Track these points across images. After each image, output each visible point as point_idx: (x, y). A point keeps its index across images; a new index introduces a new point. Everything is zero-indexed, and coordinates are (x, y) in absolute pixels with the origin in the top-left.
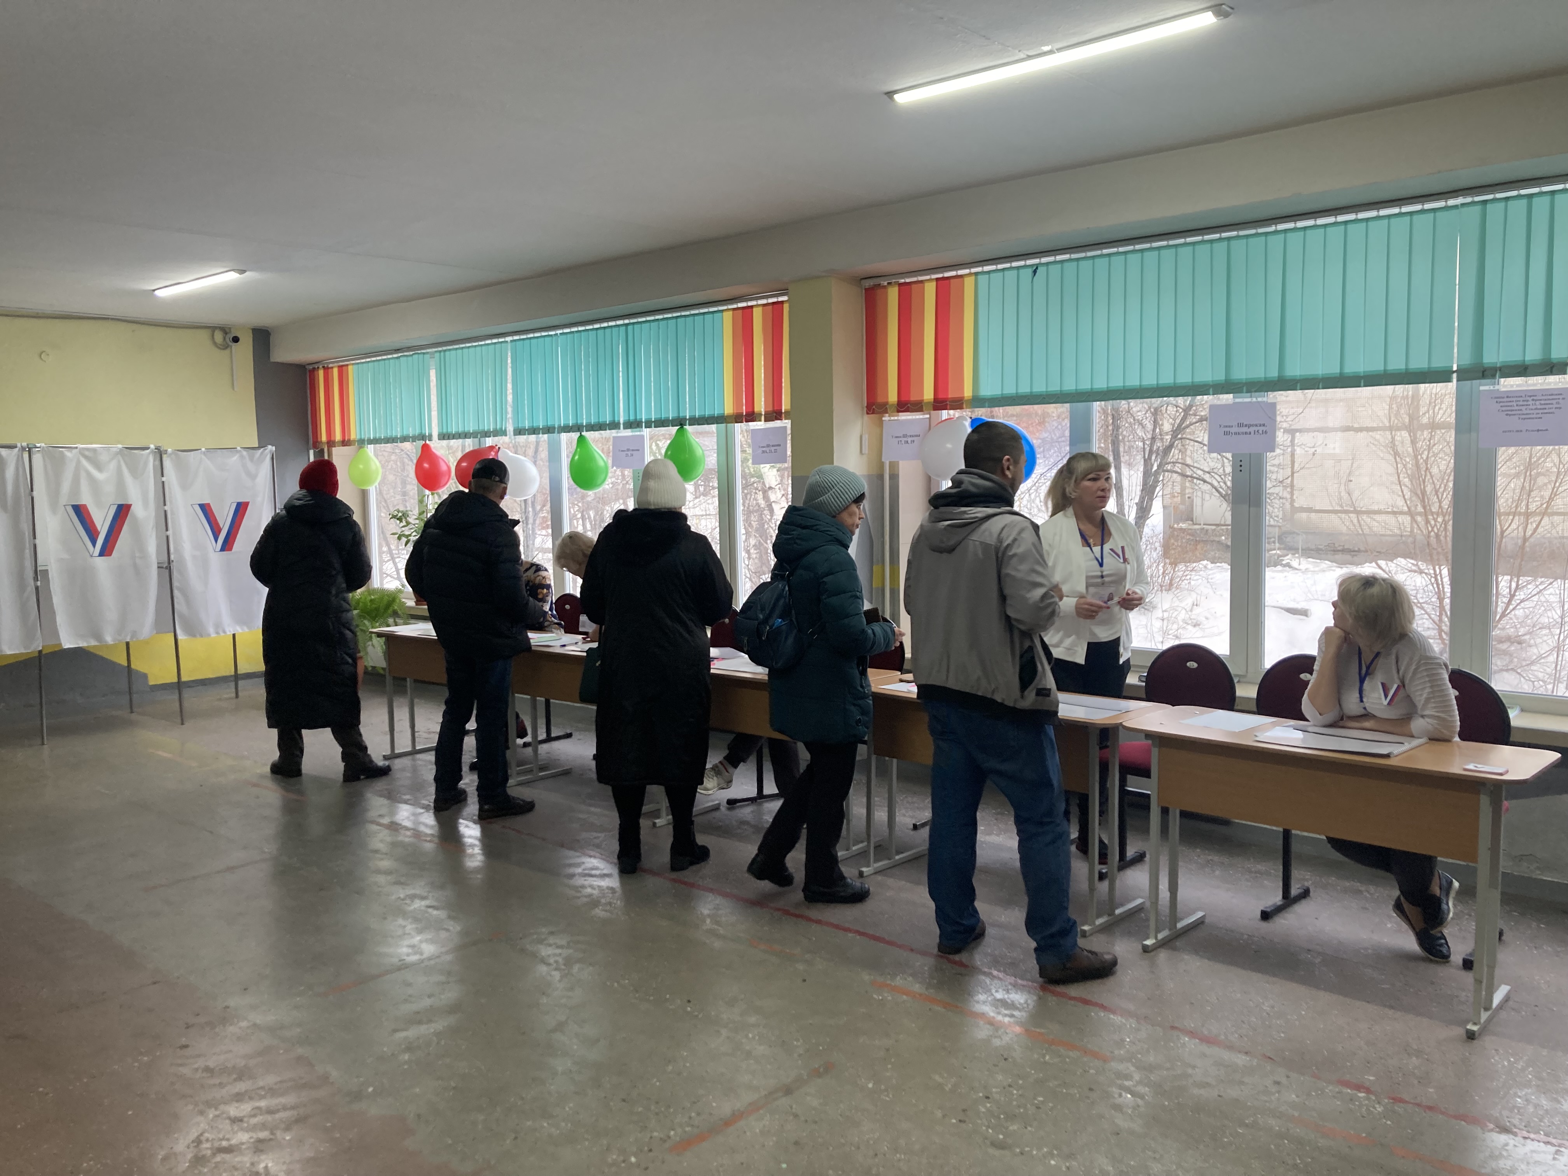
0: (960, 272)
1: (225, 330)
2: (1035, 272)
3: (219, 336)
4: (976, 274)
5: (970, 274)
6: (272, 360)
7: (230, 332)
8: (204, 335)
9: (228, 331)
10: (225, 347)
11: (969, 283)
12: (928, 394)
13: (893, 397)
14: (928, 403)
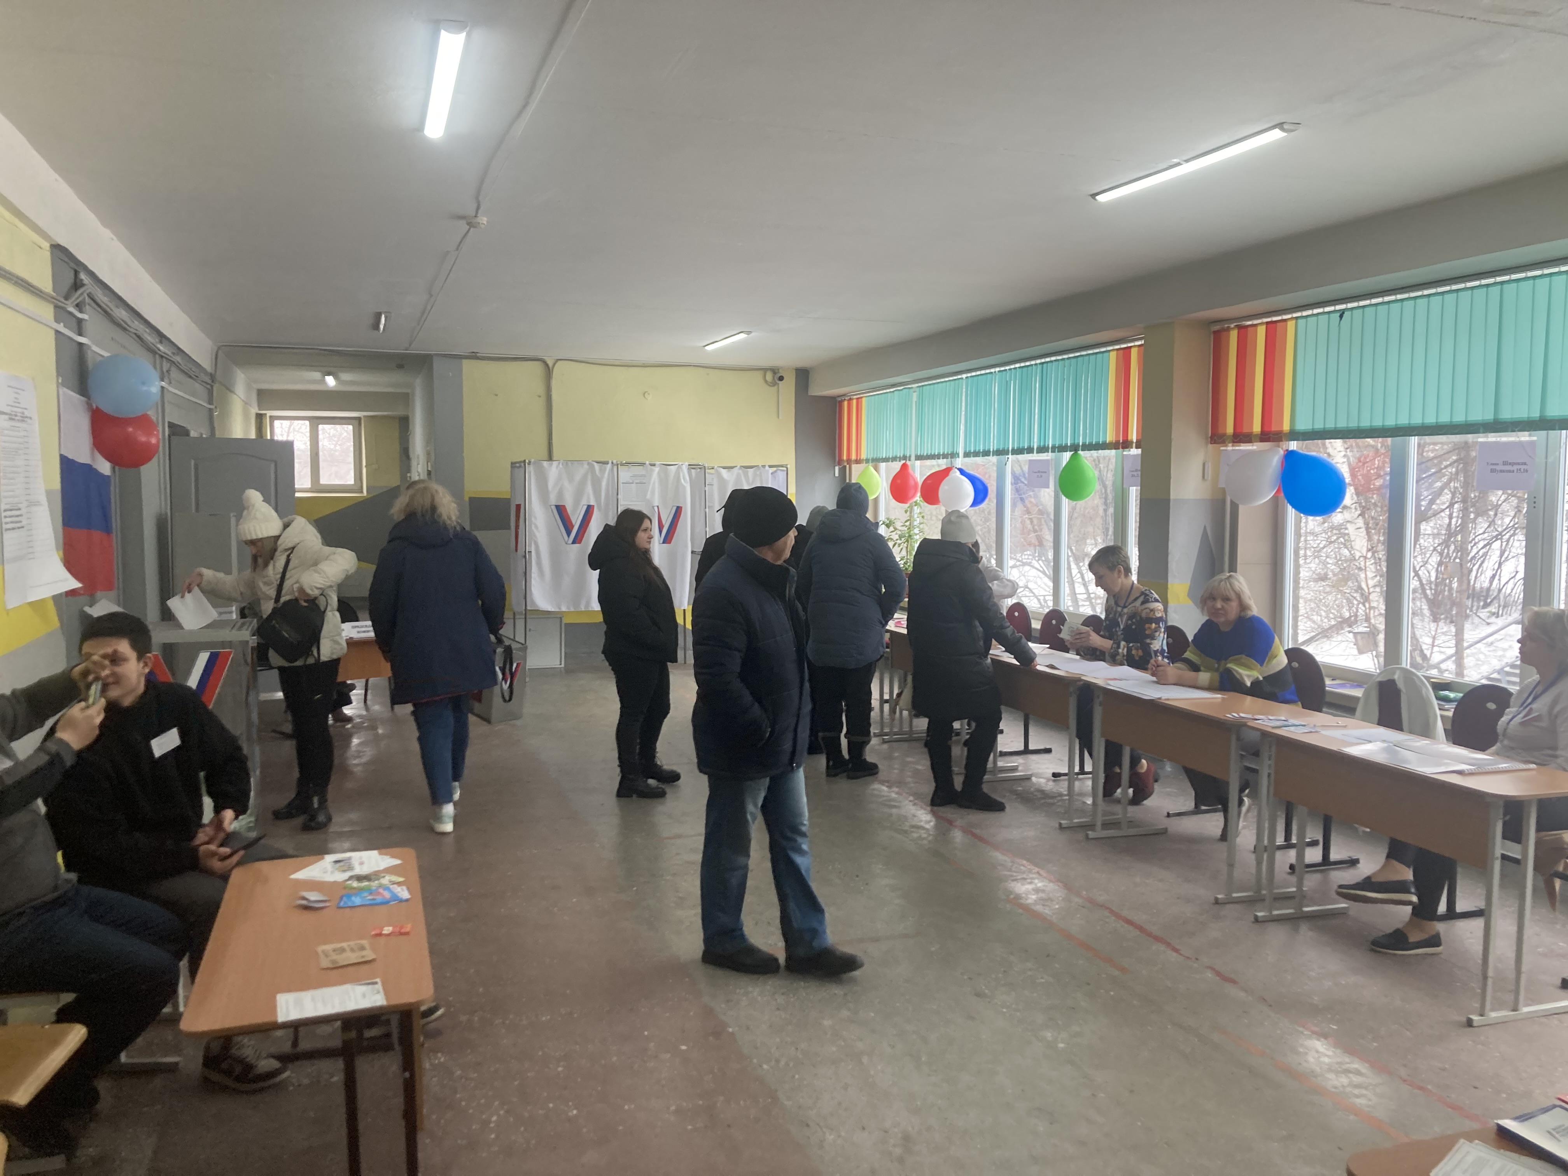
0: (1285, 317)
1: (774, 371)
2: (1341, 316)
3: (769, 376)
4: (1297, 318)
5: (1292, 318)
6: (809, 394)
7: (779, 372)
8: (759, 375)
9: (776, 371)
10: (774, 384)
11: (1291, 325)
12: (1257, 428)
13: (1230, 430)
14: (1257, 435)
